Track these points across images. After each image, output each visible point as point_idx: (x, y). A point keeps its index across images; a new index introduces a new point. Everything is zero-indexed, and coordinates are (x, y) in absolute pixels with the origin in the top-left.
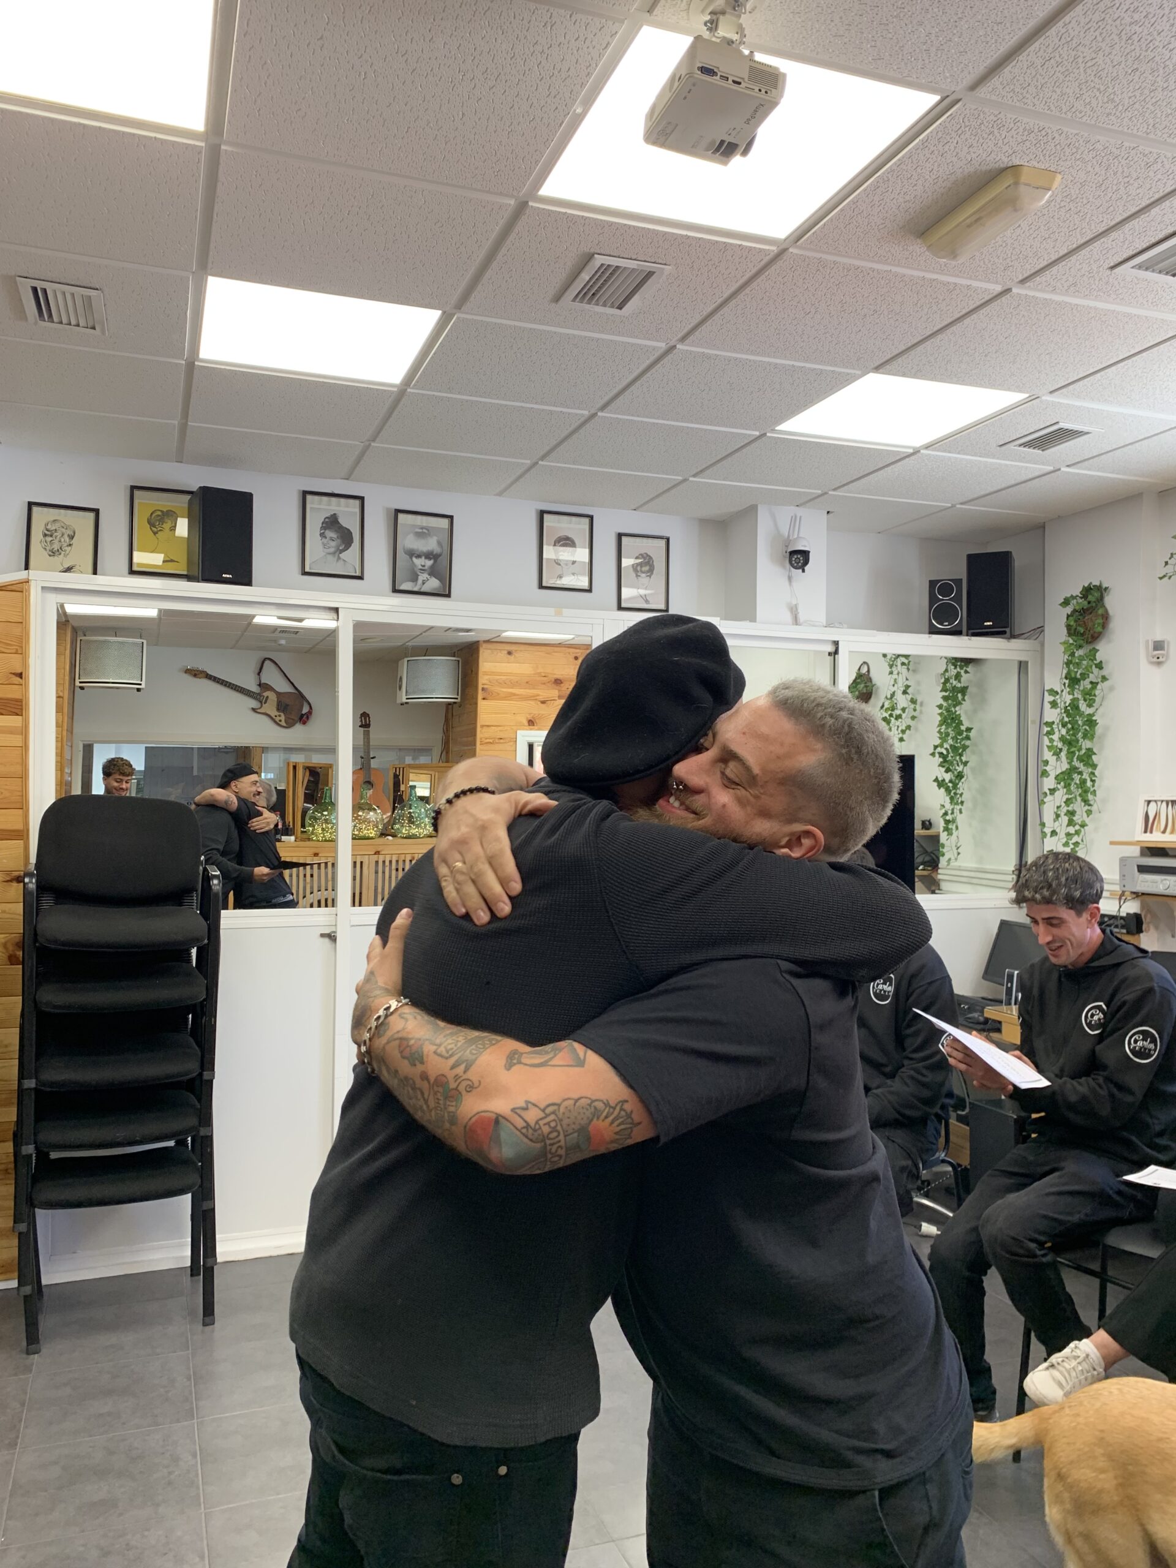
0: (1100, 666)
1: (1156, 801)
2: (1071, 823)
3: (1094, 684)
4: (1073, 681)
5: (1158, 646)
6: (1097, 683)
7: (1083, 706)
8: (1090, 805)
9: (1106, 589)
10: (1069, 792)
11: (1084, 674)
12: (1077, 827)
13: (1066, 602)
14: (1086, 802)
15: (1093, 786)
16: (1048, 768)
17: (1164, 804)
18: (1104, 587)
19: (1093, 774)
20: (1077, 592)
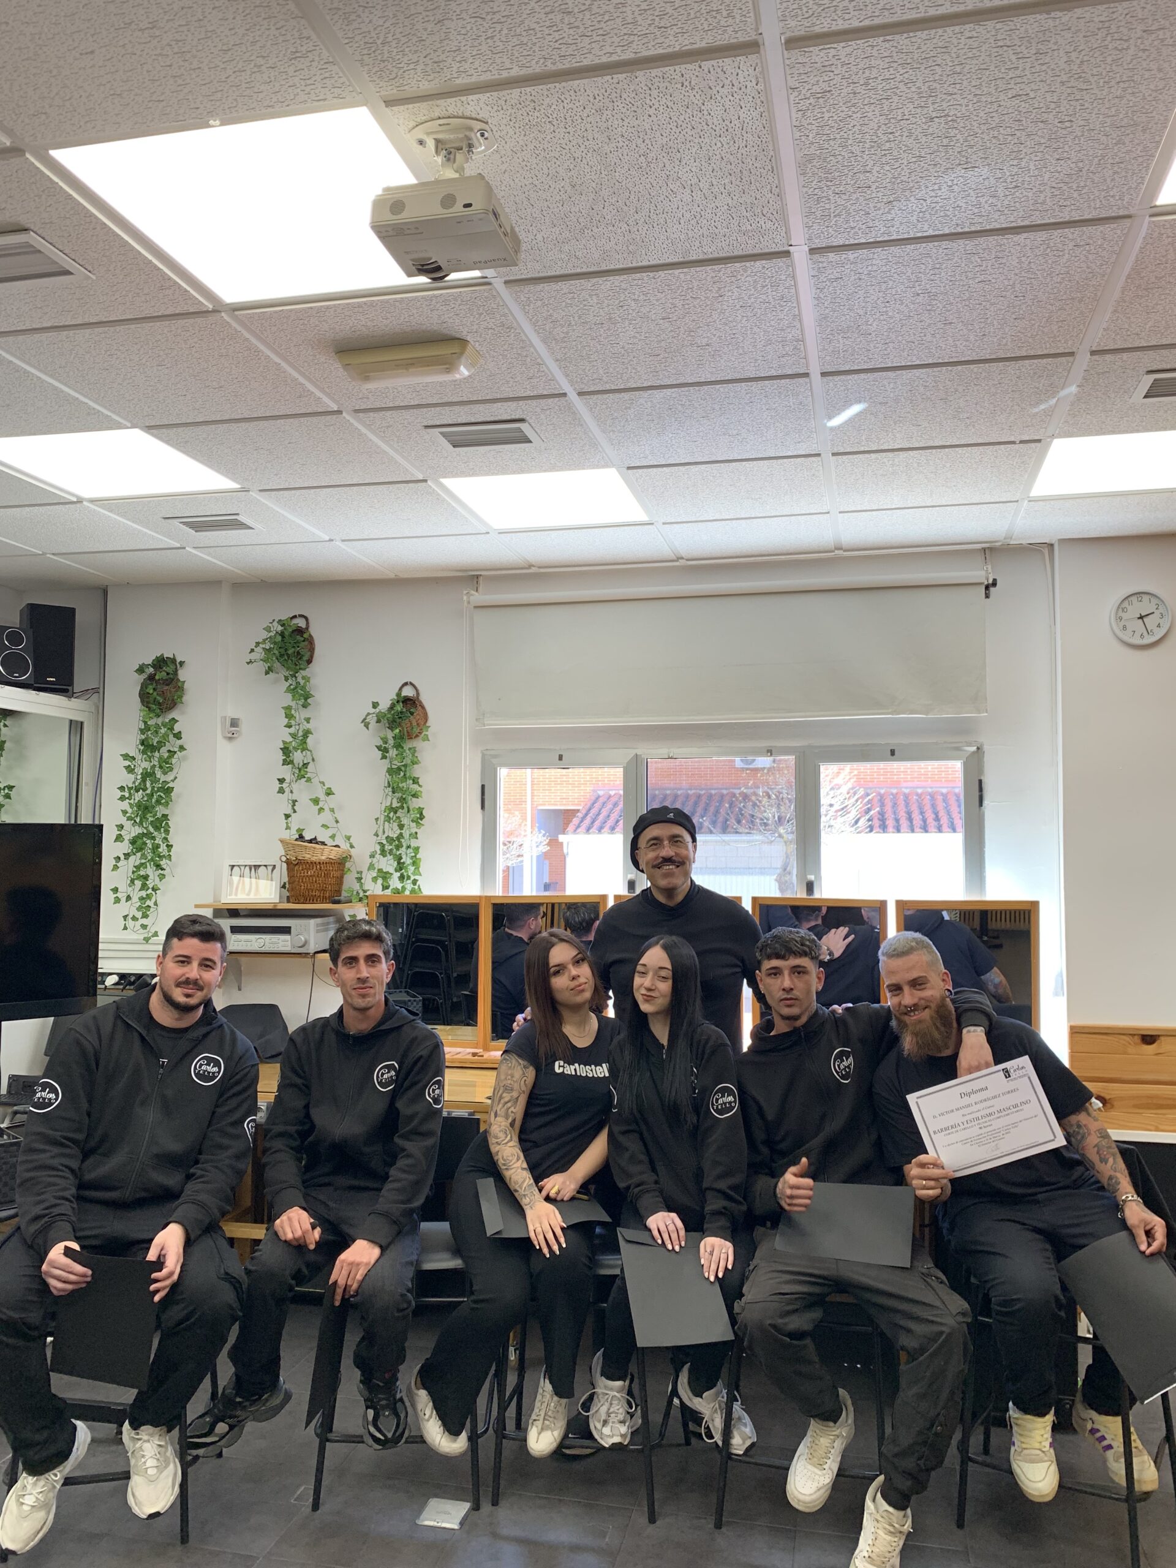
0: (178, 736)
1: (239, 866)
2: (144, 887)
3: (172, 753)
4: (148, 747)
5: (234, 723)
6: (175, 752)
7: (159, 773)
8: (163, 869)
9: (182, 663)
10: (144, 856)
11: (161, 742)
12: (150, 891)
13: (141, 670)
14: (158, 867)
15: (169, 851)
16: (123, 833)
17: (247, 868)
18: (178, 661)
19: (166, 839)
20: (149, 660)
